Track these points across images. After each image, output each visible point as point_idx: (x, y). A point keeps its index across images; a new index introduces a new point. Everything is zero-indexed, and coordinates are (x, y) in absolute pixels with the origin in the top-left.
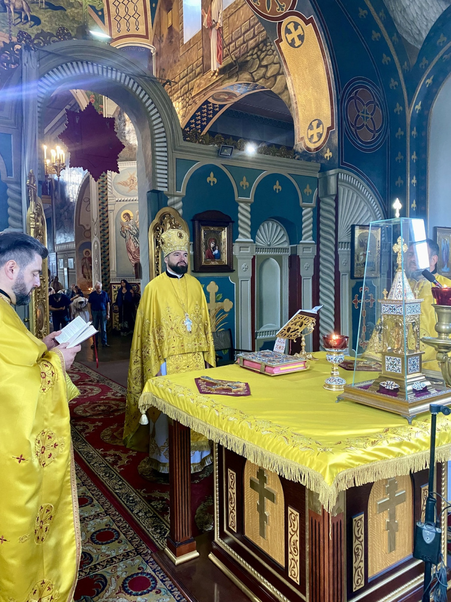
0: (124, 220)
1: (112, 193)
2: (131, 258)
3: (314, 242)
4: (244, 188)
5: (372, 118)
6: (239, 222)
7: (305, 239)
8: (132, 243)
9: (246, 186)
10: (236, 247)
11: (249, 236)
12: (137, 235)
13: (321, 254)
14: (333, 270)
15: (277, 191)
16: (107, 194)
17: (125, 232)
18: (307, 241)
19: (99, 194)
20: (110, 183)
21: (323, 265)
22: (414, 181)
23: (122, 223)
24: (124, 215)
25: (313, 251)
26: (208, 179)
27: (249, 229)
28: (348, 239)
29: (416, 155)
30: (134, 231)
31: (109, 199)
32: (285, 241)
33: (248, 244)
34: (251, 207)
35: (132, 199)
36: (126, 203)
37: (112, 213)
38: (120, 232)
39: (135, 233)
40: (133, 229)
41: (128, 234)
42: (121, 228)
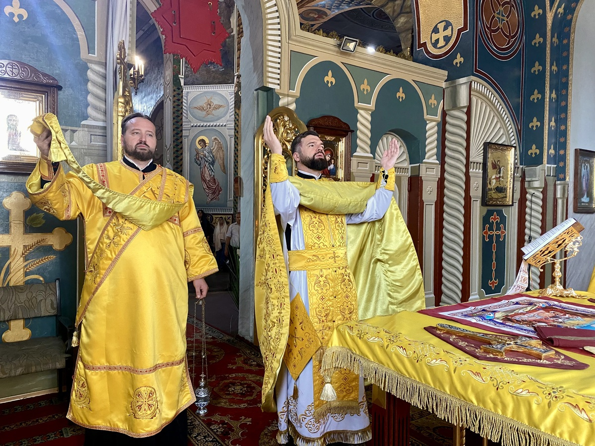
0: (199, 147)
1: (187, 118)
2: (205, 186)
3: (438, 162)
4: (365, 92)
5: (507, 21)
6: (358, 132)
7: (428, 159)
8: (207, 171)
9: (367, 90)
10: (354, 161)
11: (368, 150)
12: (213, 163)
13: (446, 175)
14: (463, 194)
15: (401, 100)
16: (182, 119)
17: (200, 159)
18: (430, 161)
19: (174, 119)
20: (186, 106)
21: (448, 189)
22: (554, 95)
23: (197, 150)
24: (199, 141)
25: (436, 171)
26: (326, 79)
27: (369, 142)
28: (480, 159)
29: (556, 66)
30: (209, 158)
31: (183, 124)
32: (405, 160)
33: (366, 160)
34: (372, 115)
35: (208, 124)
36: (201, 129)
37: (187, 139)
38: (195, 159)
39: (210, 161)
40: (208, 156)
41: (203, 162)
42: (196, 155)
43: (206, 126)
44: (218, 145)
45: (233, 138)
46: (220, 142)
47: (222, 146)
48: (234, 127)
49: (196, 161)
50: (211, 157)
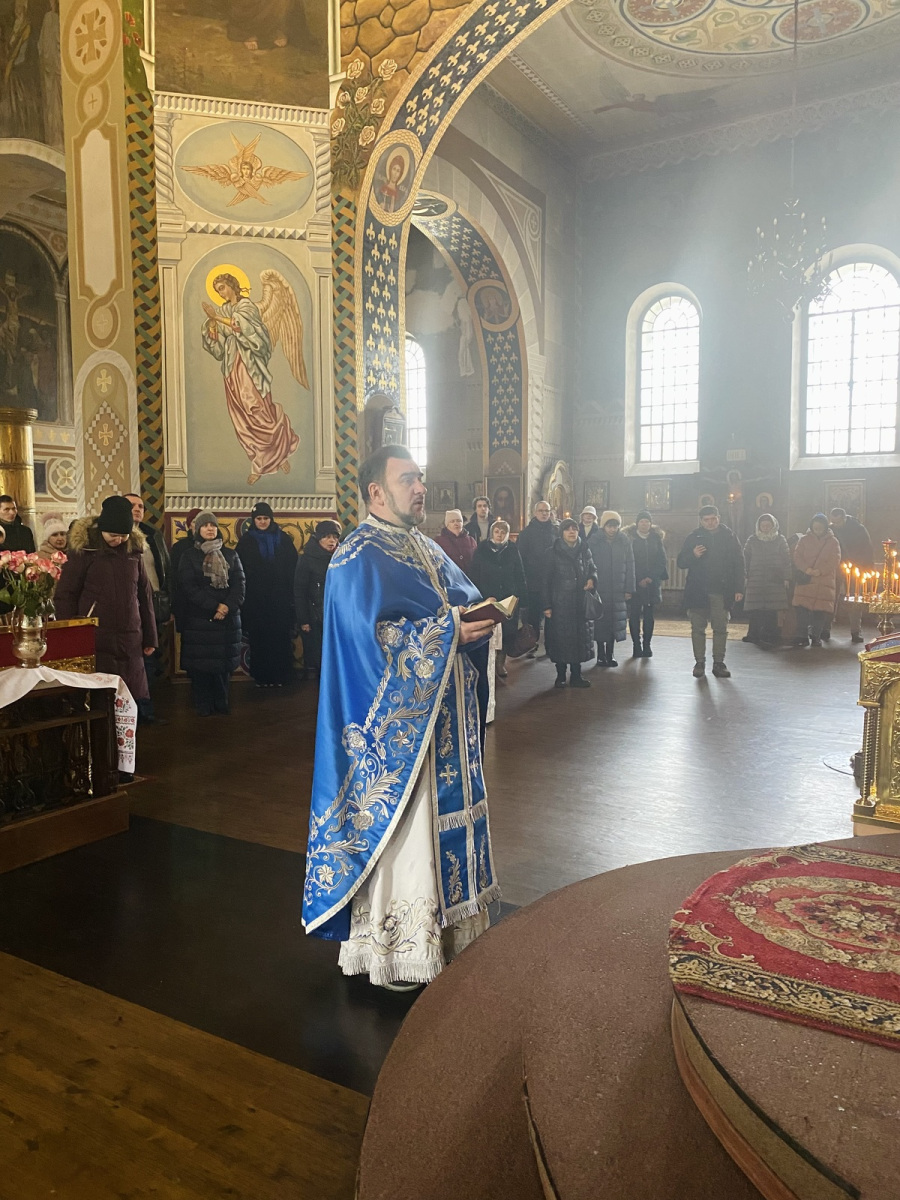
0: (218, 300)
1: (173, 203)
8: (246, 379)
12: (264, 354)
16: (153, 202)
23: (208, 309)
31: (159, 219)
35: (247, 228)
36: (223, 241)
37: (173, 271)
38: (204, 337)
39: (256, 347)
40: (248, 329)
41: (233, 348)
42: (207, 324)
43: (237, 233)
44: (281, 297)
45: (330, 279)
46: (287, 289)
47: (294, 300)
48: (333, 242)
49: (209, 346)
50: (258, 334)
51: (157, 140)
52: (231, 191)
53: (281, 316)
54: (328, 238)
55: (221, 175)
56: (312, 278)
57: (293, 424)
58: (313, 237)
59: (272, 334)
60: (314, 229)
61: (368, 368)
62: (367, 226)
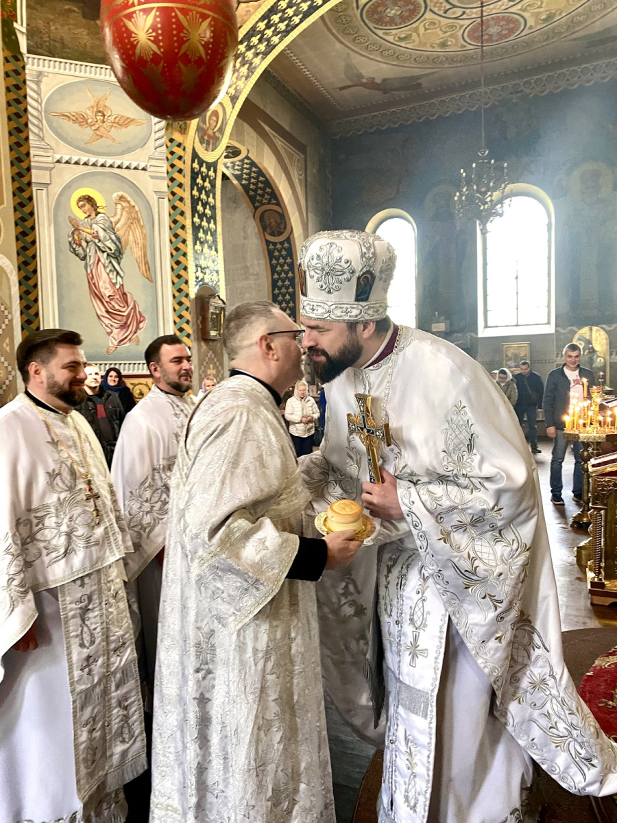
0: (80, 215)
1: (43, 139)
2: (102, 310)
8: (104, 275)
12: (117, 255)
16: (27, 139)
19: (10, 134)
20: (36, 109)
23: (73, 222)
24: (80, 200)
30: (109, 244)
31: (32, 152)
35: (102, 161)
36: (82, 170)
37: (44, 192)
38: (70, 243)
39: (111, 250)
40: (105, 237)
41: (93, 251)
42: (73, 233)
43: (94, 165)
44: (129, 213)
45: (166, 200)
46: (134, 207)
47: (139, 215)
48: (168, 173)
49: (74, 249)
50: (112, 240)
51: (29, 91)
52: (88, 132)
53: (130, 227)
54: (164, 170)
55: (80, 120)
56: (153, 199)
57: (141, 307)
58: (152, 169)
59: (123, 241)
60: (153, 162)
61: (197, 266)
62: (193, 161)
